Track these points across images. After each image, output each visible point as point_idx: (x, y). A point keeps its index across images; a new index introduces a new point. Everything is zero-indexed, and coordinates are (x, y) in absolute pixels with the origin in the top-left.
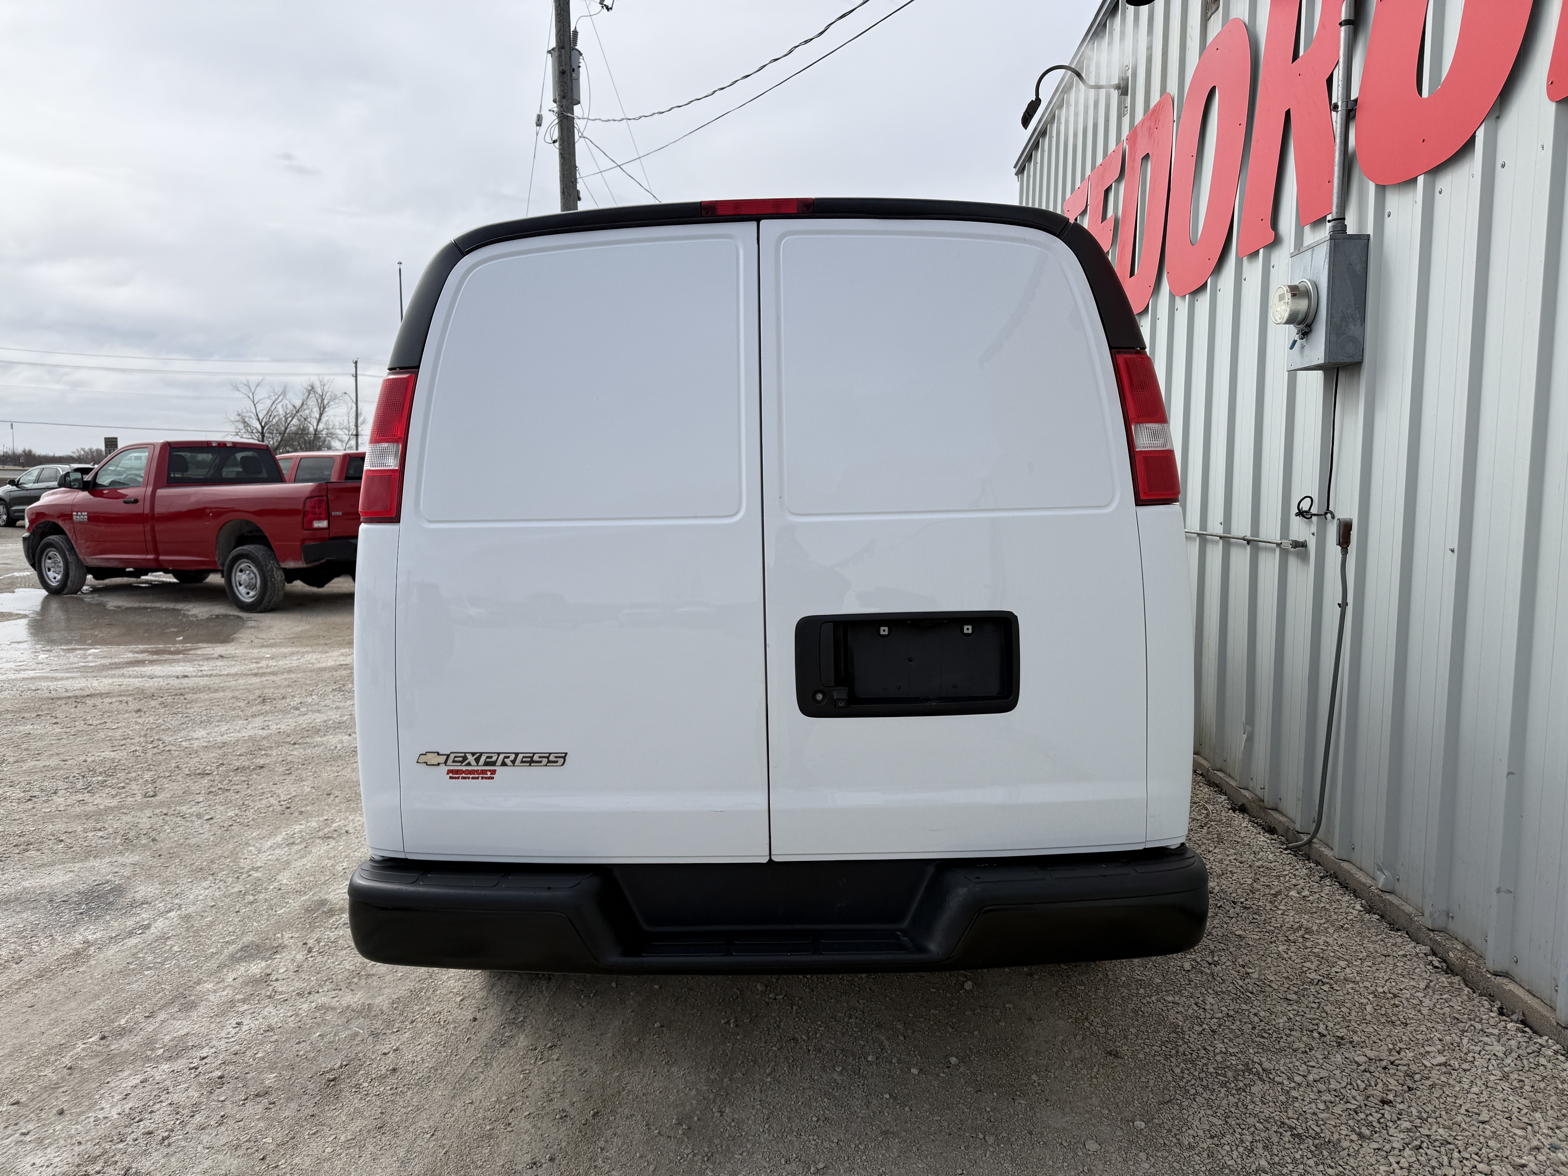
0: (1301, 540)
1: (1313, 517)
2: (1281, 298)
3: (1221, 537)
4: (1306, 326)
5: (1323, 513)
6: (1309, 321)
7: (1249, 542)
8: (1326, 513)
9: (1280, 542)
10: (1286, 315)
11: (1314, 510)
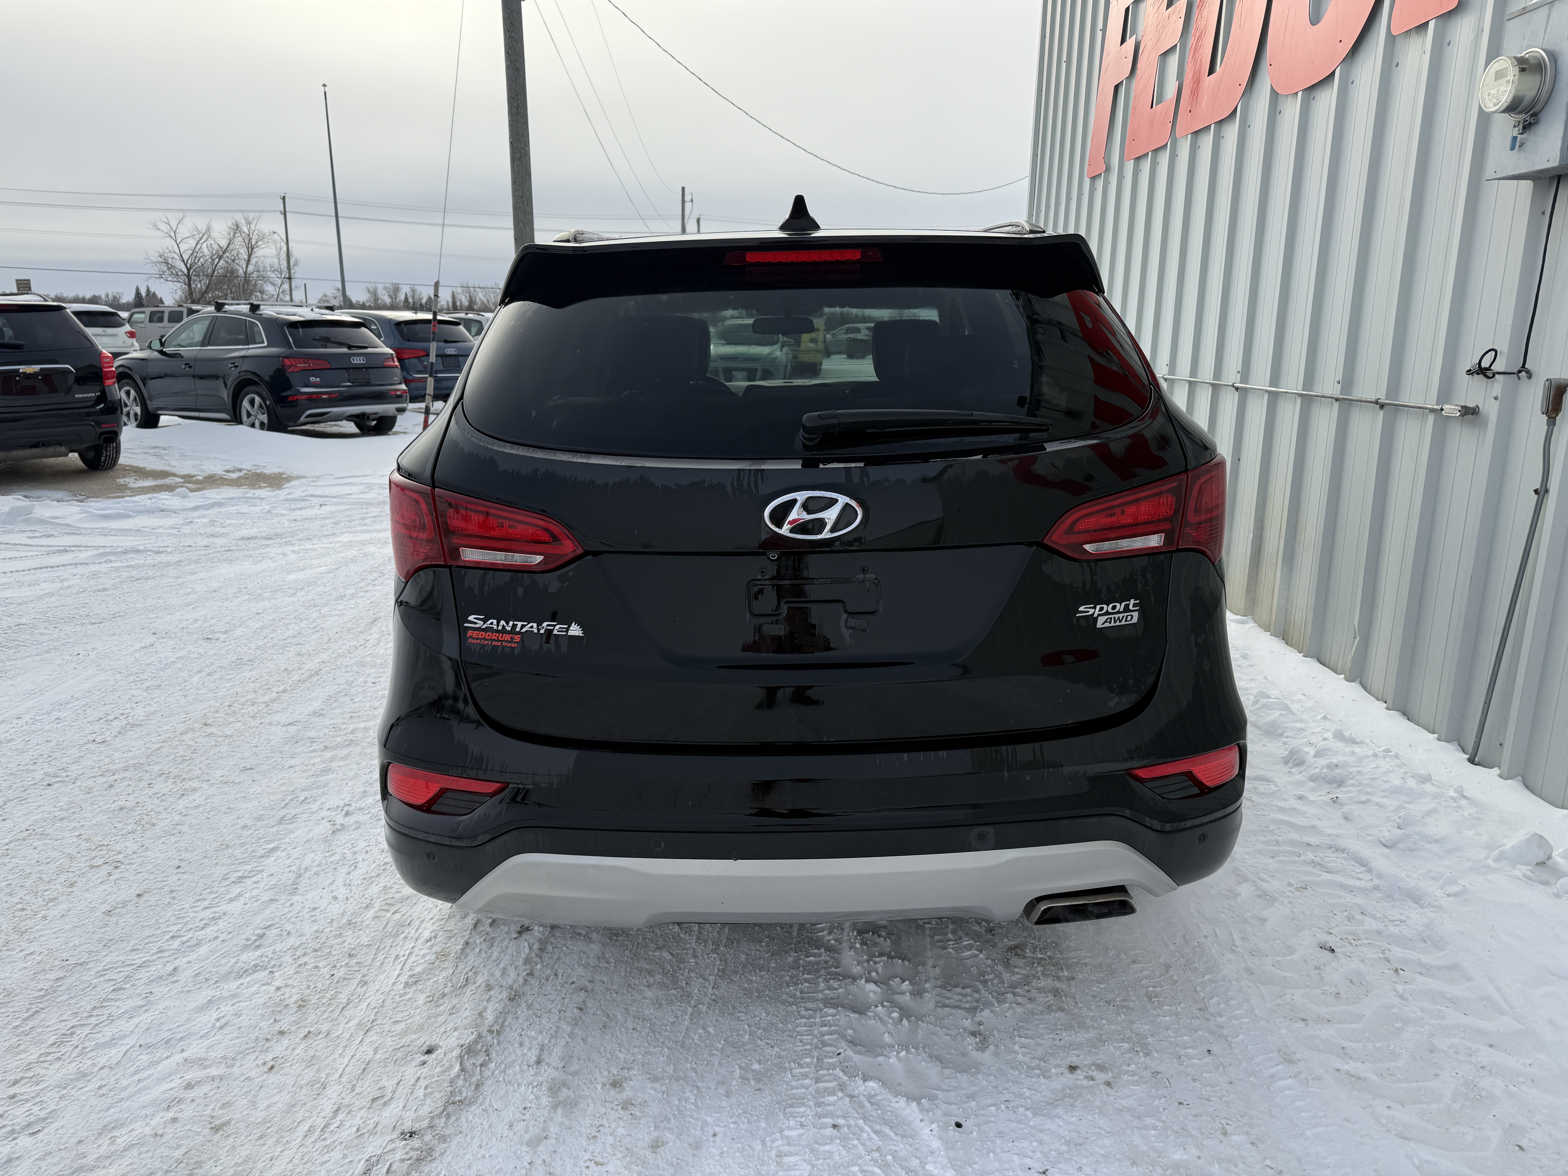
0: (1471, 405)
1: (1497, 376)
2: (1499, 75)
3: (1337, 400)
4: (1532, 116)
5: (1515, 371)
6: (1537, 108)
7: (1382, 406)
8: (1520, 372)
9: (1439, 407)
10: (1505, 99)
11: (1497, 367)
